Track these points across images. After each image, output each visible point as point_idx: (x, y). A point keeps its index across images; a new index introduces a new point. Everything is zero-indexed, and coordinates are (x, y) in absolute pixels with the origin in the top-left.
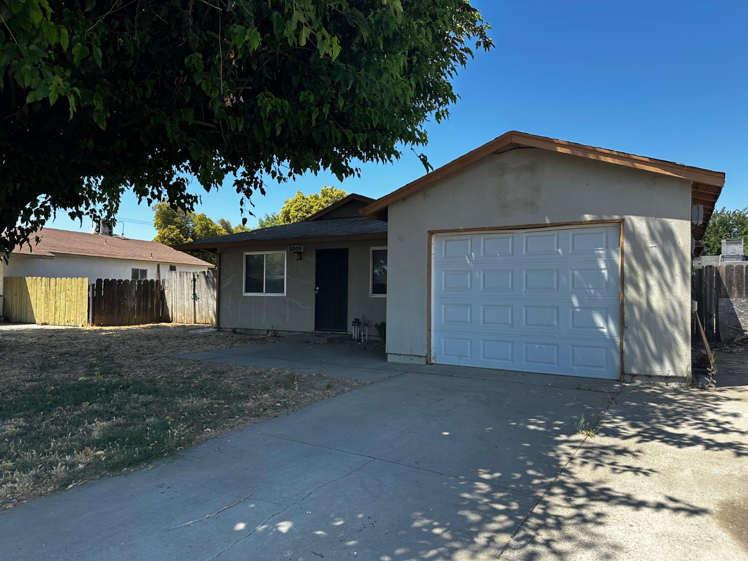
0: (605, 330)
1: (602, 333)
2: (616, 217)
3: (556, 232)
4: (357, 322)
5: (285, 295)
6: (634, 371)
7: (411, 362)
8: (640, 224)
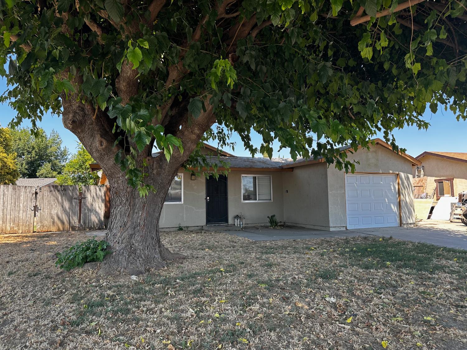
0: (394, 210)
1: (393, 211)
2: (397, 172)
3: (380, 176)
4: (237, 217)
5: (183, 203)
6: (405, 223)
7: (340, 230)
8: (402, 175)
